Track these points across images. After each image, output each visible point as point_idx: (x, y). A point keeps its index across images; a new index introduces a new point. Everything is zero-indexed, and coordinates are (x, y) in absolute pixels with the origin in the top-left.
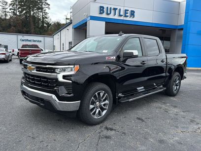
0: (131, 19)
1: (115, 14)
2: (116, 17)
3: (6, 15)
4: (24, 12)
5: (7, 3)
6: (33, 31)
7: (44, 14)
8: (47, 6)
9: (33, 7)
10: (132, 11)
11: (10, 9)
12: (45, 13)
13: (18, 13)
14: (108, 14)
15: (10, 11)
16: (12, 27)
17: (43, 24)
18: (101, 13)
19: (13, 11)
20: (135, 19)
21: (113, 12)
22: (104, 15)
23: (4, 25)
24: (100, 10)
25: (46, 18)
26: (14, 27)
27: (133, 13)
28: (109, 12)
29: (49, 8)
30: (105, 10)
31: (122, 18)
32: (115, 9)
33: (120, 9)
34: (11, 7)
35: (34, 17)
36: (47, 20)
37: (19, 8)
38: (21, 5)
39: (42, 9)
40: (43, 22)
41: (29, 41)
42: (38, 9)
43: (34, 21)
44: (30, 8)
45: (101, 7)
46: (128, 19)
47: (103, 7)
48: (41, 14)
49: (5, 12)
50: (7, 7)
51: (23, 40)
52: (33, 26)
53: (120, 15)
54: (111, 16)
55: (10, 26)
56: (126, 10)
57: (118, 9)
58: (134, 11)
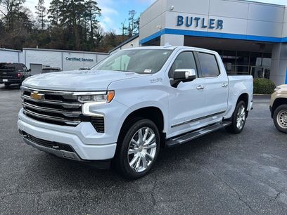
0: (218, 31)
1: (197, 26)
2: (199, 29)
3: (43, 25)
4: (67, 20)
5: (44, 8)
6: (78, 46)
8: (97, 12)
9: (79, 13)
10: (219, 21)
11: (49, 17)
12: (94, 21)
13: (59, 22)
14: (188, 25)
15: (49, 20)
16: (52, 41)
17: (92, 37)
19: (52, 19)
20: (222, 31)
21: (194, 22)
22: (183, 27)
23: (41, 39)
25: (96, 27)
26: (55, 40)
27: (220, 23)
28: (189, 24)
29: (100, 15)
30: (184, 20)
31: (205, 30)
32: (197, 19)
33: (204, 19)
34: (50, 14)
35: (79, 27)
36: (97, 30)
37: (60, 15)
38: (63, 11)
39: (90, 15)
40: (92, 33)
41: (77, 60)
42: (86, 15)
43: (80, 33)
44: (75, 16)
45: (179, 17)
46: (214, 30)
47: (182, 17)
48: (89, 22)
49: (42, 20)
50: (44, 14)
51: (70, 59)
52: (78, 40)
53: (204, 27)
54: (192, 28)
55: (49, 40)
56: (211, 20)
57: (202, 18)
58: (222, 21)
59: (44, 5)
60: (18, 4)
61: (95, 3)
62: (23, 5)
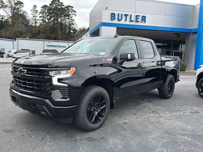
0: (143, 24)
1: (126, 20)
2: (128, 23)
3: (36, 22)
4: (52, 19)
5: (37, 11)
6: (60, 37)
7: (70, 21)
8: (73, 13)
9: (61, 14)
10: (143, 16)
11: (40, 17)
12: (71, 19)
13: (47, 21)
14: (119, 20)
15: (40, 19)
16: (41, 34)
17: (70, 30)
18: (112, 20)
19: (42, 18)
20: (146, 24)
21: (124, 18)
22: (116, 21)
23: (34, 32)
24: (112, 16)
25: (72, 24)
26: (43, 33)
27: (144, 18)
28: (120, 19)
29: (75, 15)
30: (116, 16)
31: (133, 23)
32: (126, 15)
33: (131, 15)
34: (40, 15)
35: (61, 23)
36: (73, 26)
37: (48, 16)
38: (49, 13)
39: (68, 15)
40: (70, 28)
41: (55, 46)
42: (66, 16)
43: (61, 28)
44: (58, 16)
46: (139, 24)
47: (114, 14)
48: (68, 21)
49: (35, 19)
50: (37, 15)
51: (49, 46)
52: (60, 33)
53: (131, 21)
54: (123, 22)
55: (39, 32)
56: (137, 16)
57: (129, 15)
58: (145, 17)
59: (37, 9)
60: (18, 8)
61: (72, 7)
62: (22, 9)
